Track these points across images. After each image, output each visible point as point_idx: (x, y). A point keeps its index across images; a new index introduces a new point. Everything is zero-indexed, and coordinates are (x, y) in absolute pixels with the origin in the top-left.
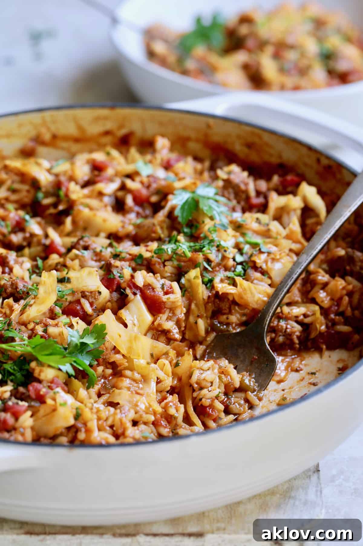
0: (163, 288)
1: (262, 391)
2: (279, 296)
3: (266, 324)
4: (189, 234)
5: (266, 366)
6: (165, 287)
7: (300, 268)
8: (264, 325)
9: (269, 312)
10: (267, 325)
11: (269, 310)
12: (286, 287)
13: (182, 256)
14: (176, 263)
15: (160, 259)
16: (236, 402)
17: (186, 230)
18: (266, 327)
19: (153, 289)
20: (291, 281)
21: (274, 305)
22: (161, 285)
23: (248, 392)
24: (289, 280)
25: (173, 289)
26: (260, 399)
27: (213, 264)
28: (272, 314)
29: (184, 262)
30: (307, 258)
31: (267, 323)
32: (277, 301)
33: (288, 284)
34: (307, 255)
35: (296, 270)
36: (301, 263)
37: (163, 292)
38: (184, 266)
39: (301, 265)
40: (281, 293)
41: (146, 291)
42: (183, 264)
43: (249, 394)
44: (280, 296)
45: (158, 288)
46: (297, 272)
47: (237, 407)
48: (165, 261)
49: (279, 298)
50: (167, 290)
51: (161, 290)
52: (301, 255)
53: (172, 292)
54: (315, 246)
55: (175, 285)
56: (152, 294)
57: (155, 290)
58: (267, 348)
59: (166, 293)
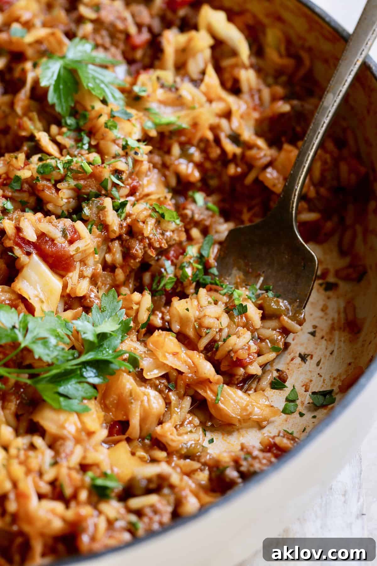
0: (65, 236)
1: (302, 310)
2: (304, 163)
3: (293, 207)
4: (74, 126)
5: (303, 268)
6: (68, 233)
7: (327, 116)
8: (291, 210)
9: (295, 190)
10: (294, 209)
11: (293, 187)
12: (312, 149)
13: (80, 172)
14: (73, 183)
15: (49, 180)
16: (268, 339)
17: (70, 121)
18: (294, 212)
19: (53, 240)
20: (317, 138)
21: (300, 178)
22: (61, 231)
23: (282, 318)
24: (315, 138)
25: (79, 233)
26: (300, 323)
27: (124, 176)
28: (299, 192)
29: (84, 179)
30: (335, 99)
31: (295, 205)
32: (302, 172)
33: (314, 144)
34: (334, 94)
35: (321, 121)
36: (327, 108)
37: (66, 242)
38: (85, 186)
39: (328, 112)
40: (306, 159)
41: (43, 247)
42: (82, 182)
43: (284, 320)
44: (306, 163)
45: (59, 237)
46: (324, 122)
47: (268, 345)
48: (57, 182)
49: (304, 166)
50: (72, 237)
51: (63, 239)
52: (326, 95)
53: (79, 238)
54: (343, 79)
55: (79, 225)
56: (53, 249)
57: (55, 242)
58: (300, 243)
59: (71, 242)
